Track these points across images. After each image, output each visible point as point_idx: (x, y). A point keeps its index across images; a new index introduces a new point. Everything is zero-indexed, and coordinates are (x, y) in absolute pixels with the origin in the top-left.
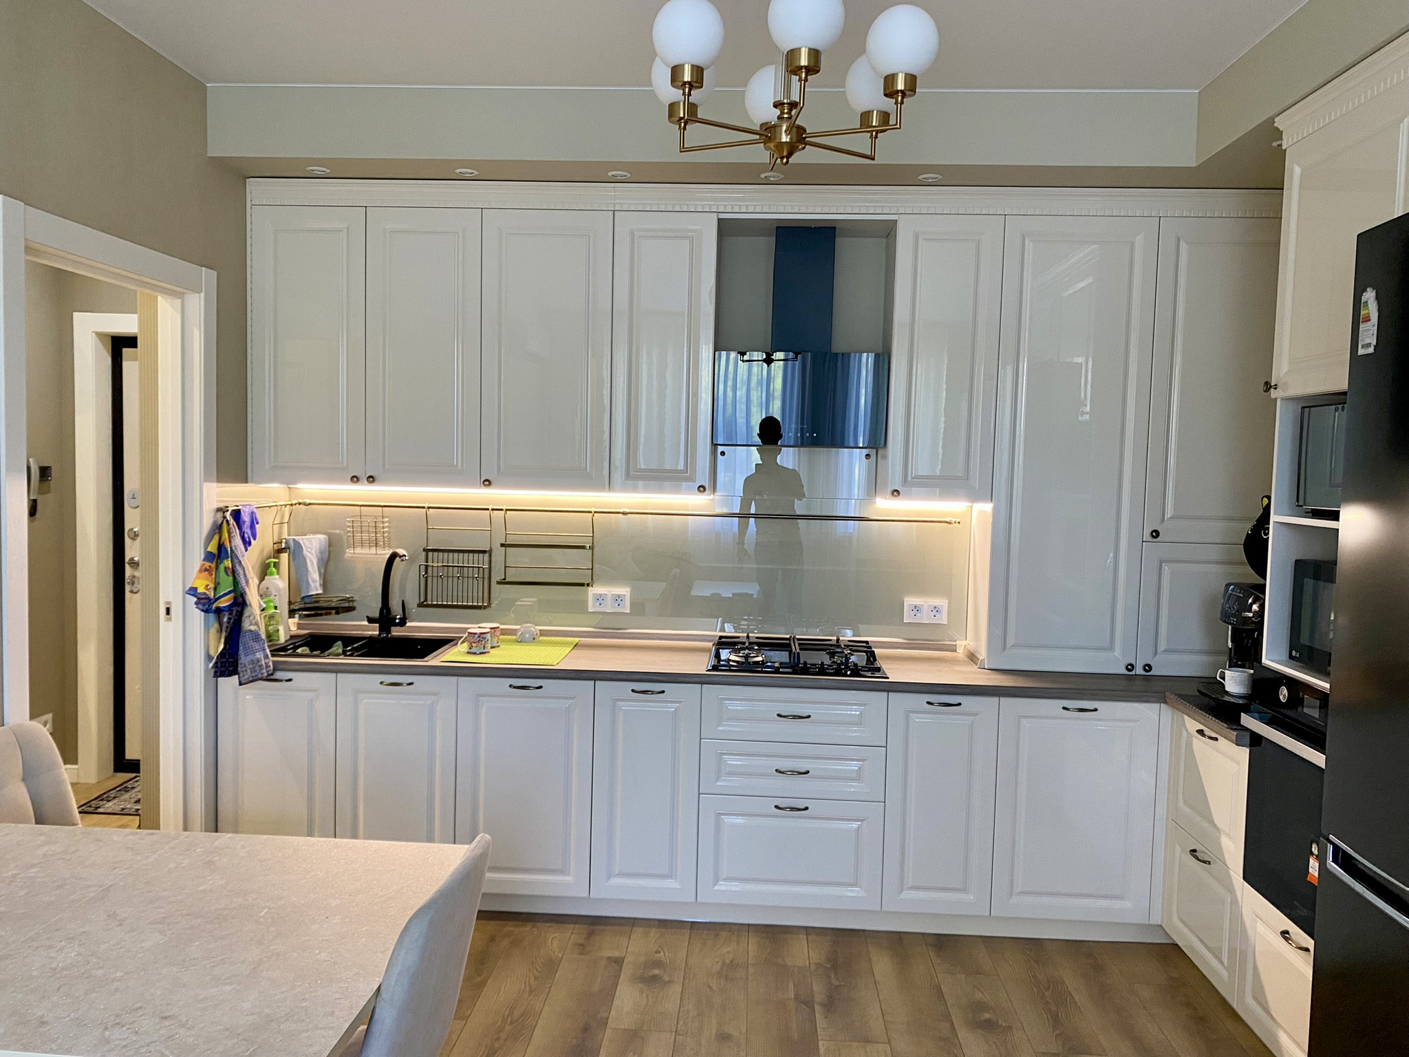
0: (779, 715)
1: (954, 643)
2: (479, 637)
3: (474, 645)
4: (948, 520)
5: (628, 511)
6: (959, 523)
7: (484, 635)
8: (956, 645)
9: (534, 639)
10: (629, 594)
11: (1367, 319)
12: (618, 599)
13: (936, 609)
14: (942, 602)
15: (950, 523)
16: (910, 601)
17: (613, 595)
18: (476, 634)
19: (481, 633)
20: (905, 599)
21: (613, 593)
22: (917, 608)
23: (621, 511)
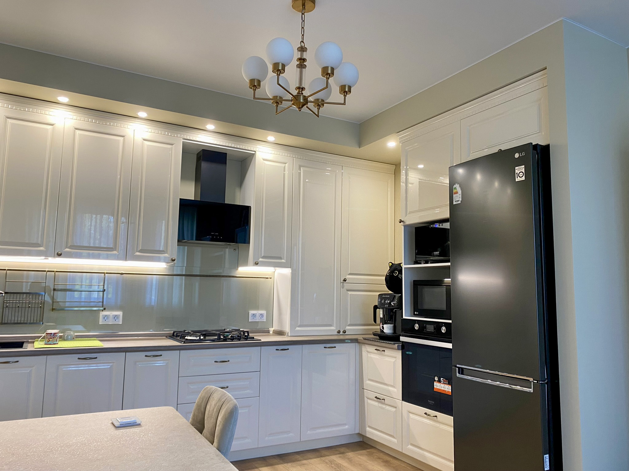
0: (216, 362)
1: (268, 329)
2: (54, 335)
3: (51, 340)
4: (267, 277)
5: (124, 272)
6: (271, 278)
7: (57, 334)
8: (269, 330)
9: (73, 338)
10: (122, 314)
11: (457, 193)
12: (116, 317)
13: (262, 315)
14: (264, 312)
15: (267, 278)
16: (251, 312)
17: (113, 315)
18: (52, 333)
19: (55, 333)
20: (250, 312)
21: (113, 314)
22: (254, 315)
23: (120, 272)
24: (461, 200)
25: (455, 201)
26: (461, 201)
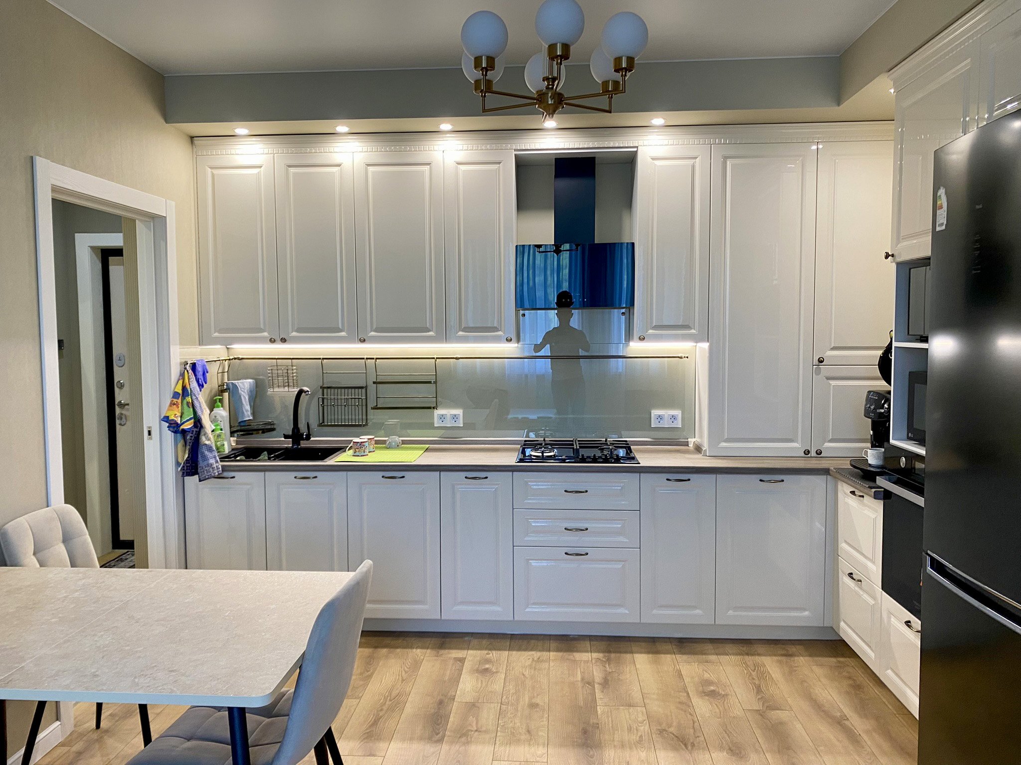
0: (566, 491)
1: (687, 440)
2: (360, 445)
3: (357, 450)
4: (681, 356)
5: (459, 356)
6: (687, 357)
7: (364, 444)
9: (398, 446)
10: (462, 413)
11: (941, 207)
12: (455, 417)
13: (674, 417)
14: (677, 413)
15: (681, 358)
16: (655, 413)
17: (450, 414)
18: (358, 442)
19: (362, 442)
20: (652, 412)
21: (451, 413)
22: (660, 417)
23: (455, 357)
24: (945, 223)
25: (939, 226)
26: (946, 225)
